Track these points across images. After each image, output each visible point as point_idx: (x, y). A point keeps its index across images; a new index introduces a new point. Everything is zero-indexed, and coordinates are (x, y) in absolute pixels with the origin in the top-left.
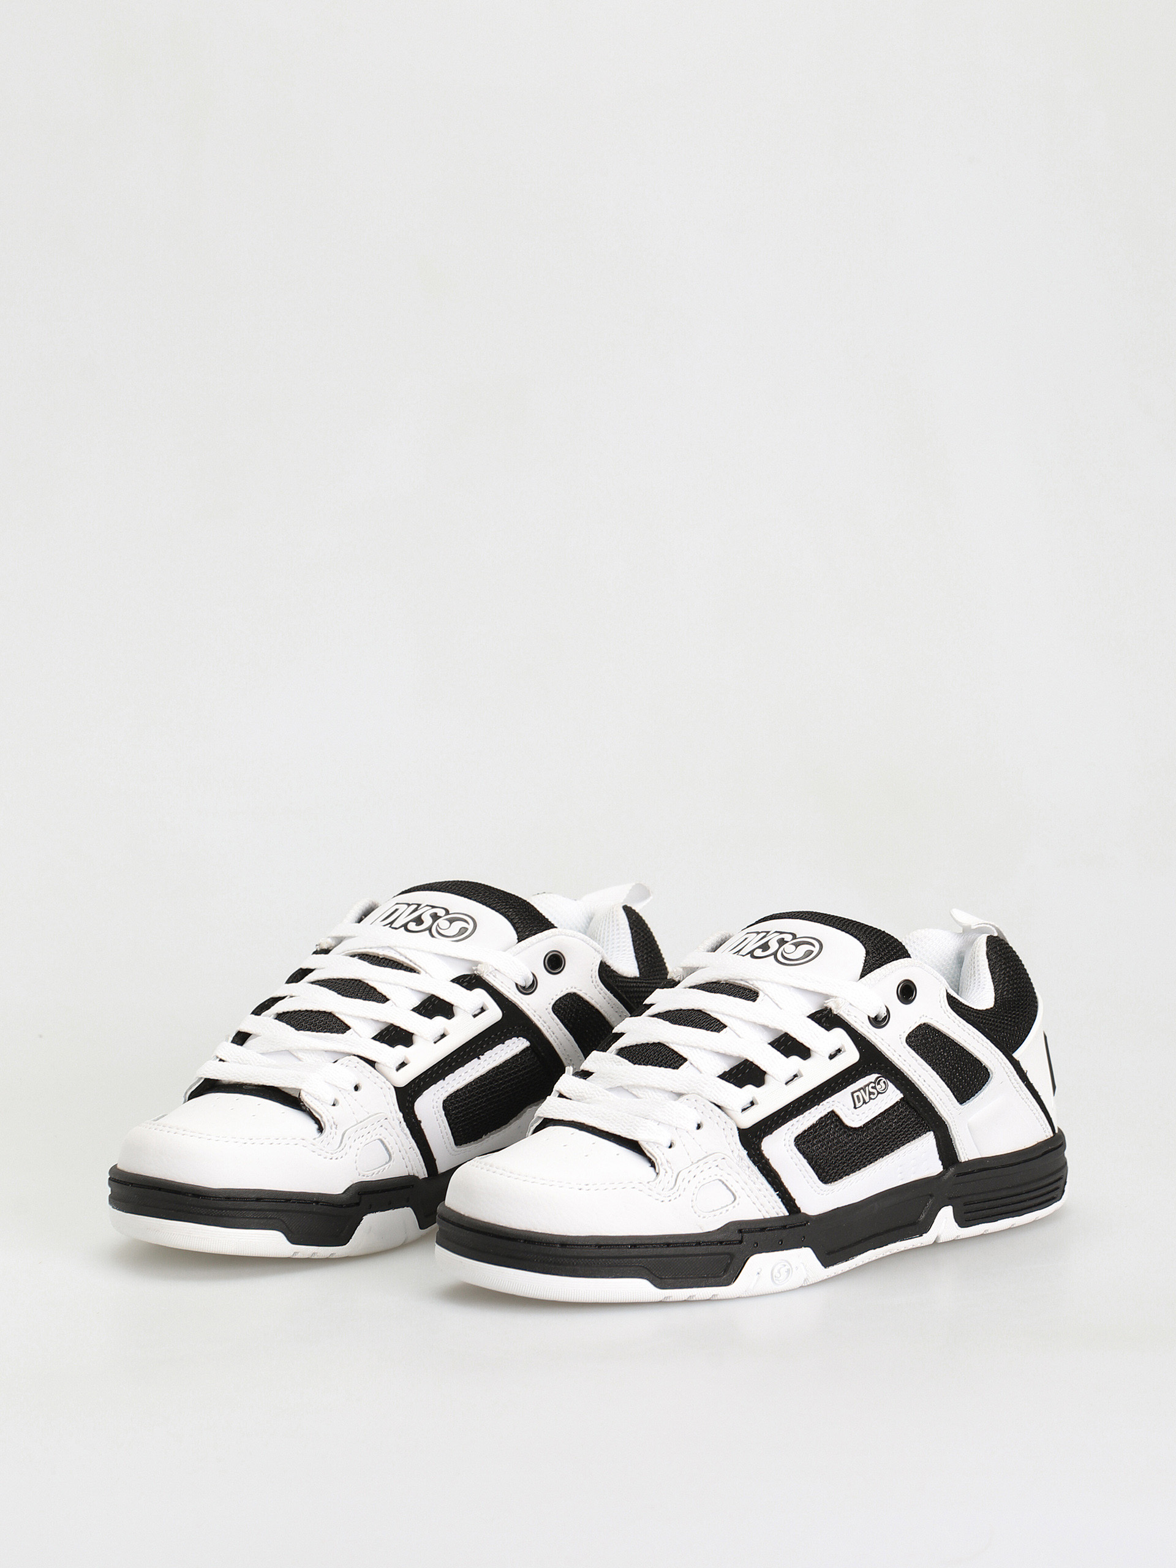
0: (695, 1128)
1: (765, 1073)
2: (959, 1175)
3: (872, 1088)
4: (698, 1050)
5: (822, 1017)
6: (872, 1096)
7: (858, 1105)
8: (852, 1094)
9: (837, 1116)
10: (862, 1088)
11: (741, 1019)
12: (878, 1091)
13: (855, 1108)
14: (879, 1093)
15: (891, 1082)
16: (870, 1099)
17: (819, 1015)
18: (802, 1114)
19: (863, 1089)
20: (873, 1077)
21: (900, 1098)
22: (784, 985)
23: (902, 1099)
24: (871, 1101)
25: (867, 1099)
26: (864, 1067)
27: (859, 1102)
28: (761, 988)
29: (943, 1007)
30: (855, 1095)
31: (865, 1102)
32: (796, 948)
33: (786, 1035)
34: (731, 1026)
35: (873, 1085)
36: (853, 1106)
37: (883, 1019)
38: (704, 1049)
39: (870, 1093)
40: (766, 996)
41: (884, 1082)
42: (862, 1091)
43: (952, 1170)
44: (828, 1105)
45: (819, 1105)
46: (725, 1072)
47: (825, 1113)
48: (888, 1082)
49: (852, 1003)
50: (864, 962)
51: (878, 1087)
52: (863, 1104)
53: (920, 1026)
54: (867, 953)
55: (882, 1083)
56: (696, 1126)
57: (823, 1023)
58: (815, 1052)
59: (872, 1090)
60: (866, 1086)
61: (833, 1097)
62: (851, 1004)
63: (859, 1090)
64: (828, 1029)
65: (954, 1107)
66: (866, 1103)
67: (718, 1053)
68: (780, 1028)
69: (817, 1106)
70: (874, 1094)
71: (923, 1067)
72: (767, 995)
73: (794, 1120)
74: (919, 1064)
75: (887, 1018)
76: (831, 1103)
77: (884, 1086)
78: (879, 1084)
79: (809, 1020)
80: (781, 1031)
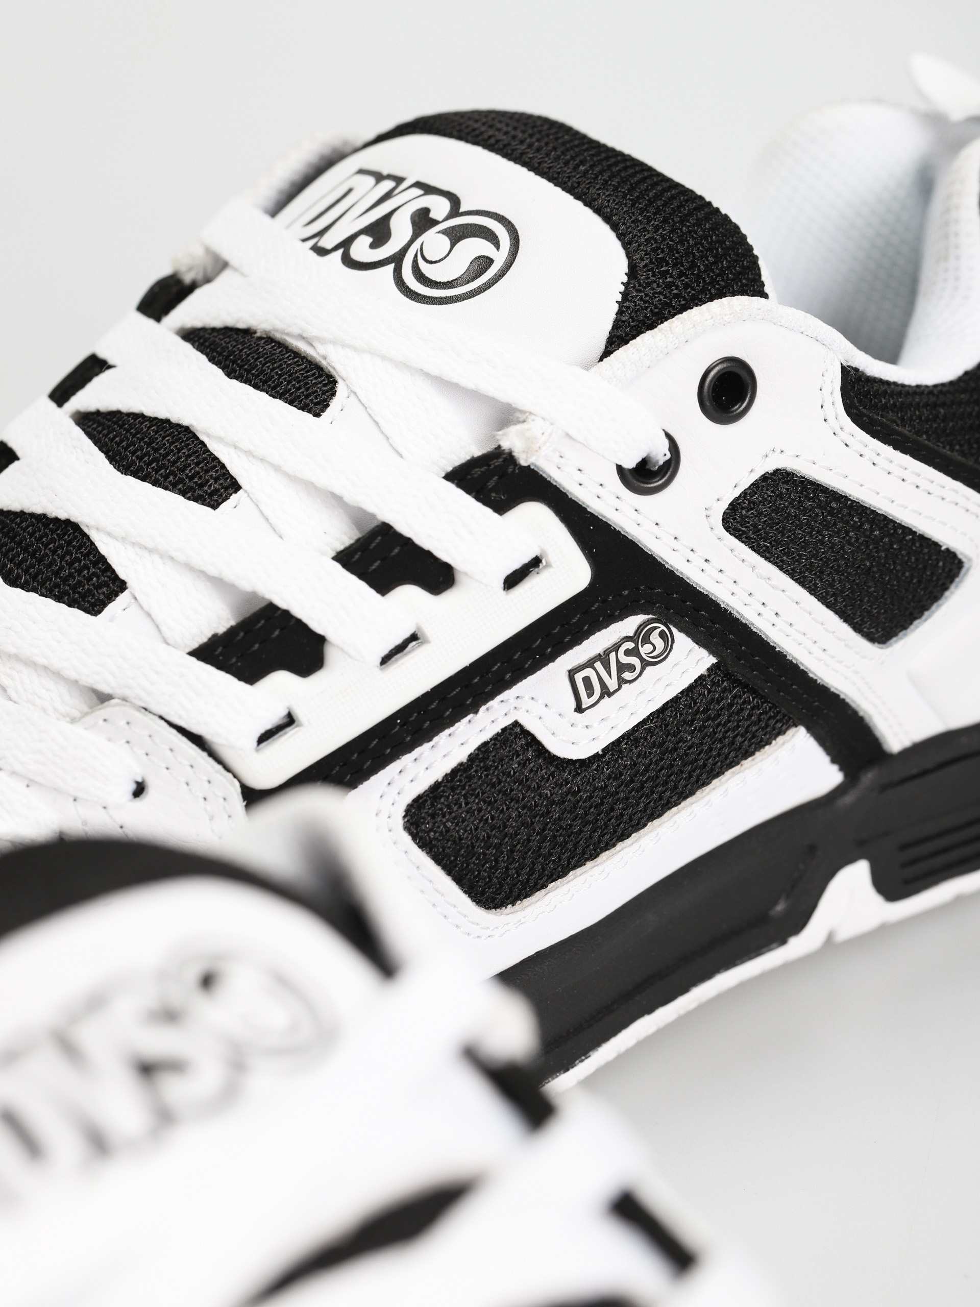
0: (130, 796)
1: (320, 640)
2: (884, 788)
3: (628, 653)
4: (156, 557)
5: (487, 476)
6: (627, 676)
7: (586, 702)
8: (572, 674)
9: (526, 733)
10: (598, 658)
11: (277, 469)
12: (642, 660)
13: (579, 709)
14: (645, 664)
15: (681, 630)
16: (621, 682)
17: (477, 472)
18: (430, 740)
19: (604, 658)
20: (630, 625)
21: (709, 665)
22: (403, 366)
23: (712, 669)
24: (625, 686)
25: (612, 684)
26: (604, 601)
27: (590, 694)
28: (343, 374)
29: (831, 420)
30: (579, 677)
31: (606, 692)
32: (453, 245)
33: (385, 531)
34: (249, 490)
35: (630, 645)
36: (573, 704)
37: (661, 467)
38: (172, 558)
39: (622, 668)
40: (352, 397)
41: (662, 635)
42: (598, 665)
43: (868, 778)
44: (504, 708)
45: (476, 712)
46: (215, 636)
47: (497, 728)
48: (674, 630)
49: (572, 433)
50: (619, 298)
51: (645, 650)
52: (602, 697)
53: (765, 477)
54: (633, 272)
55: (655, 638)
56: (133, 787)
57: (491, 490)
58: (466, 574)
59: (625, 660)
60: (607, 652)
61: (515, 688)
62: (568, 435)
63: (590, 664)
64: (501, 508)
65: (864, 657)
66: (610, 694)
67: (203, 574)
68: (371, 508)
69: (470, 716)
70: (631, 668)
71: (772, 582)
72: (355, 393)
73: (407, 759)
74: (760, 576)
75: (671, 466)
76: (513, 702)
77: (659, 644)
78: (646, 640)
79: (451, 487)
80: (373, 516)
